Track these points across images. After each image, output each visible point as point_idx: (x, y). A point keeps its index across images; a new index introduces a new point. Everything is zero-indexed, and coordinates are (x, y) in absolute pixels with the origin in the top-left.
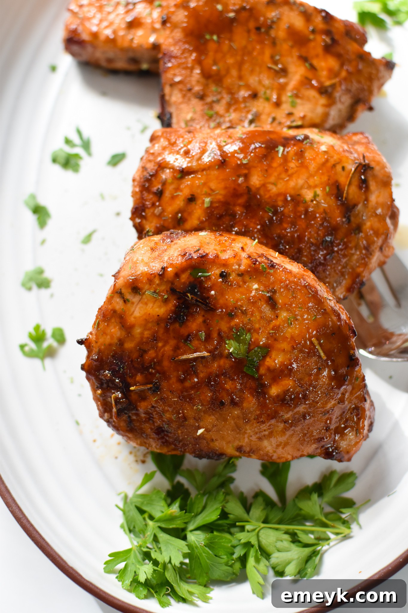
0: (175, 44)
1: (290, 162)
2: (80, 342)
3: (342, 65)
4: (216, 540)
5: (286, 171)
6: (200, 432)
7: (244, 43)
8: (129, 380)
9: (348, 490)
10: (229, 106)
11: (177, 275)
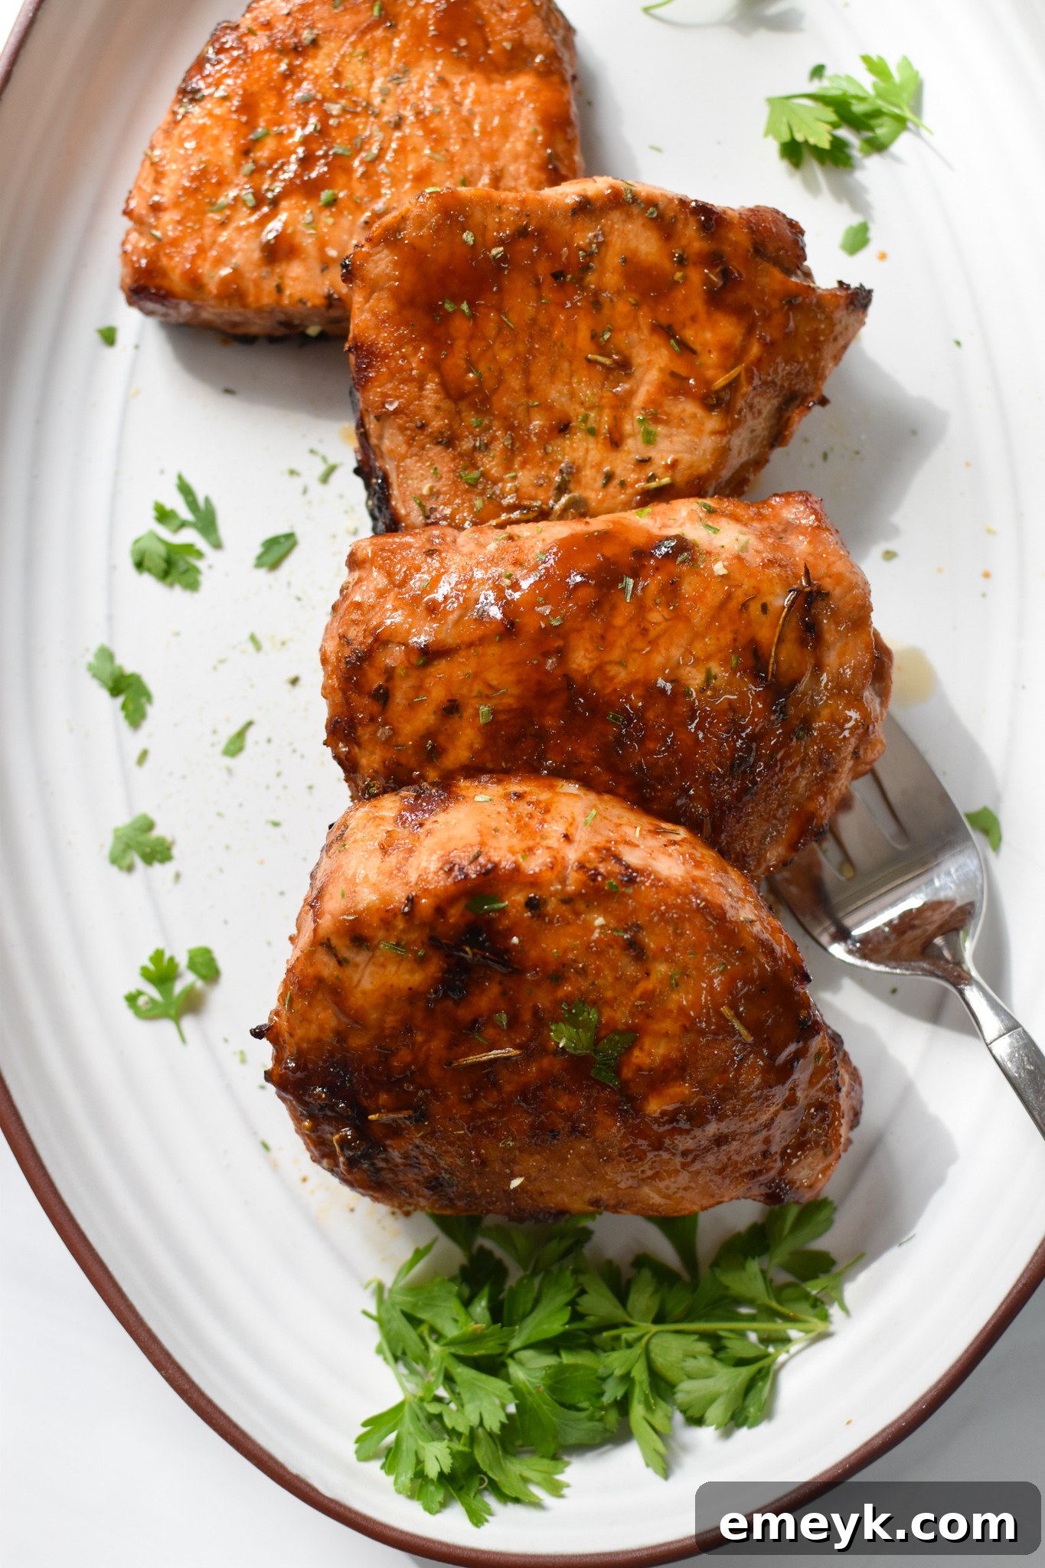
0: (378, 328)
1: (651, 610)
2: (258, 1033)
3: (750, 331)
4: (567, 1375)
5: (644, 632)
6: (516, 1183)
7: (530, 309)
8: (366, 1103)
9: (819, 1235)
10: (510, 455)
11: (440, 910)
